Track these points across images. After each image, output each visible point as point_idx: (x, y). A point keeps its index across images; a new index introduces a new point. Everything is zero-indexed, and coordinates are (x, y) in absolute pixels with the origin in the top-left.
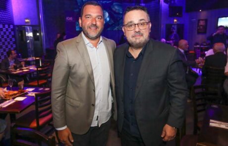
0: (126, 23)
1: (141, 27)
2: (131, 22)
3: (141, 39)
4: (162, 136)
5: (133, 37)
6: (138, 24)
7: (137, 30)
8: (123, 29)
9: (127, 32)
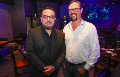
3: (50, 25)
5: (46, 23)
6: (49, 17)
7: (49, 20)
8: (41, 18)
9: (43, 20)
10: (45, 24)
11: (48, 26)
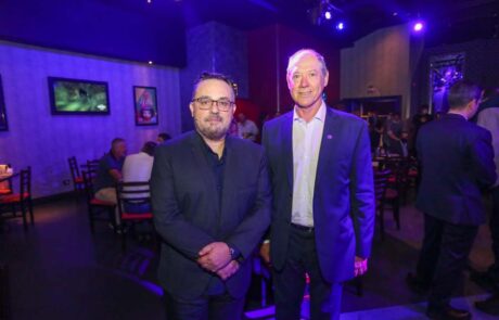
0: (197, 96)
1: (222, 108)
2: (206, 97)
3: (218, 126)
4: (201, 253)
6: (216, 101)
7: (215, 110)
8: (191, 107)
9: (199, 111)
10: (203, 122)
11: (213, 128)
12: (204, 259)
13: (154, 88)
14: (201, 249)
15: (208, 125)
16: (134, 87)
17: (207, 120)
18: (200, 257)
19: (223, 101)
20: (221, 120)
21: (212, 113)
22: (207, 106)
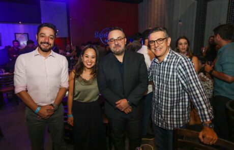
12: (118, 106)
13: (28, 34)
14: (117, 101)
15: (115, 50)
16: (15, 34)
17: (114, 48)
18: (117, 104)
19: (119, 39)
20: (120, 46)
21: (116, 45)
22: (113, 42)
